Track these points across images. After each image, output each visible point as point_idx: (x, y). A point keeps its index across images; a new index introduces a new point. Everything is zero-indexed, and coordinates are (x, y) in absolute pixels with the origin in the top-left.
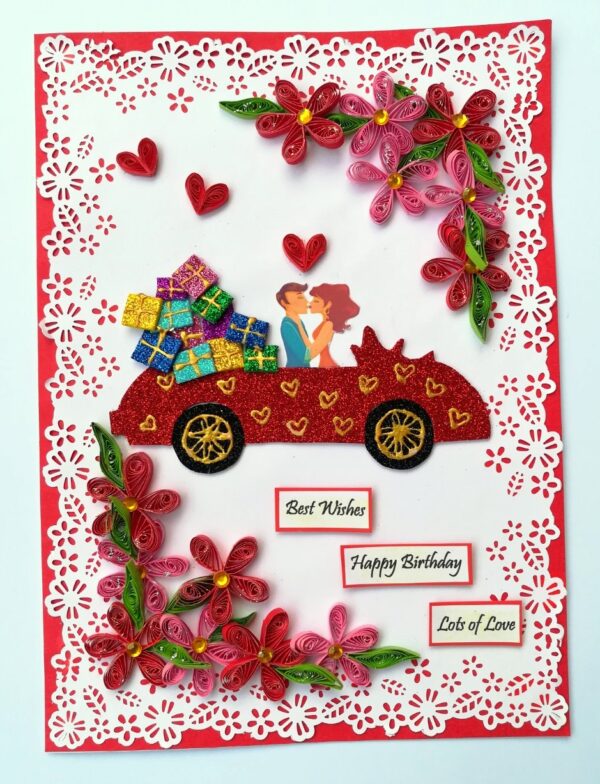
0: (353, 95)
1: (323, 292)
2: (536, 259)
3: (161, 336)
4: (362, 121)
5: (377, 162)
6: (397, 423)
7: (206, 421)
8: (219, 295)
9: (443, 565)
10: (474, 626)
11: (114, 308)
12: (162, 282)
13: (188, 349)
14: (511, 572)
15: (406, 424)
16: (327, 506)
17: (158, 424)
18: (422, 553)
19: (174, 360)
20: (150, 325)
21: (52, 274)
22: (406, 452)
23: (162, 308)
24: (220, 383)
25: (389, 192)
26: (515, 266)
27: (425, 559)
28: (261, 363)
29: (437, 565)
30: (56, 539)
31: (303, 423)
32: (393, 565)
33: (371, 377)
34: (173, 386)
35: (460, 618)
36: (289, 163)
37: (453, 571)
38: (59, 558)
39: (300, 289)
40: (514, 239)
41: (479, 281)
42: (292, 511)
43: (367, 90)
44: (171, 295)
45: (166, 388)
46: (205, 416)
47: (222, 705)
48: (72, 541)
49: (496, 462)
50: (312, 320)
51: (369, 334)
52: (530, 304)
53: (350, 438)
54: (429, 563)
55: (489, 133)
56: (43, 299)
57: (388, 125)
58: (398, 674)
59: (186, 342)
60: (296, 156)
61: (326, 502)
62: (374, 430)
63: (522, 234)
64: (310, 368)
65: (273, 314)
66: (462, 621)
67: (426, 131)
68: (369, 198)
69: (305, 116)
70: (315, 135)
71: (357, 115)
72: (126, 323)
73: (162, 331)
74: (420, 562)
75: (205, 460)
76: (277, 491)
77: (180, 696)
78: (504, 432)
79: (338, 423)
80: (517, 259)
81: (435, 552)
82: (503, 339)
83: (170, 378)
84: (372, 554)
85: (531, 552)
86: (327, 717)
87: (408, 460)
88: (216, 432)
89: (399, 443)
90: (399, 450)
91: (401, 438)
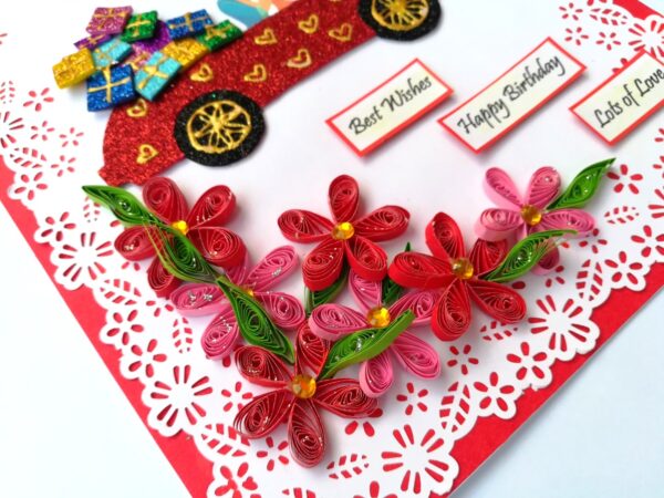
3: (107, 74)
7: (205, 113)
9: (545, 73)
10: (629, 99)
11: (46, 91)
12: (80, 43)
14: (607, 42)
16: (391, 102)
17: (157, 147)
18: (516, 77)
19: (133, 84)
22: (418, 16)
23: (92, 56)
24: (195, 77)
27: (523, 80)
29: (540, 77)
30: (116, 341)
31: (303, 54)
34: (148, 106)
35: (609, 103)
37: (558, 70)
38: (134, 358)
42: (360, 129)
44: (96, 44)
45: (143, 113)
46: (201, 111)
47: (468, 381)
48: (137, 328)
54: (530, 81)
58: (612, 200)
61: (386, 100)
62: (374, 20)
64: (271, 17)
66: (613, 104)
72: (64, 86)
73: (104, 69)
74: (523, 84)
75: (231, 145)
76: (329, 122)
77: (409, 411)
79: (336, 34)
81: (527, 68)
83: (140, 103)
84: (474, 109)
85: (604, 16)
86: (591, 298)
87: (426, 21)
88: (222, 116)
89: (406, 15)
90: (411, 19)
91: (403, 10)
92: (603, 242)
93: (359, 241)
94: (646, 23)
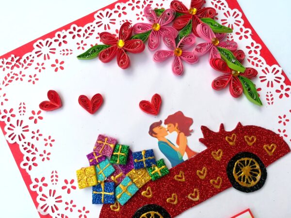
0: (137, 24)
1: (170, 120)
2: (260, 55)
3: (102, 186)
4: (148, 33)
5: (164, 47)
6: (242, 167)
8: (121, 149)
11: (72, 181)
12: (90, 156)
13: (119, 184)
19: (115, 194)
20: (93, 182)
21: (33, 180)
22: (255, 180)
23: (96, 170)
24: (143, 193)
25: (178, 59)
26: (253, 63)
28: (159, 173)
31: (196, 193)
33: (217, 151)
34: (121, 208)
36: (124, 68)
39: (158, 124)
40: (246, 51)
41: (242, 78)
43: (143, 19)
44: (97, 161)
45: (118, 210)
46: (144, 215)
50: (172, 136)
51: (205, 129)
52: (270, 77)
53: (224, 188)
55: (208, 11)
56: (34, 195)
57: (161, 29)
59: (116, 181)
60: (126, 64)
62: (233, 176)
63: (248, 47)
64: (184, 162)
65: (152, 144)
67: (179, 23)
68: (169, 66)
69: (121, 43)
70: (130, 50)
71: (144, 31)
72: (81, 188)
73: (101, 182)
79: (214, 182)
80: (252, 60)
82: (268, 100)
83: (117, 204)
89: (249, 177)
90: (251, 180)
91: (249, 174)
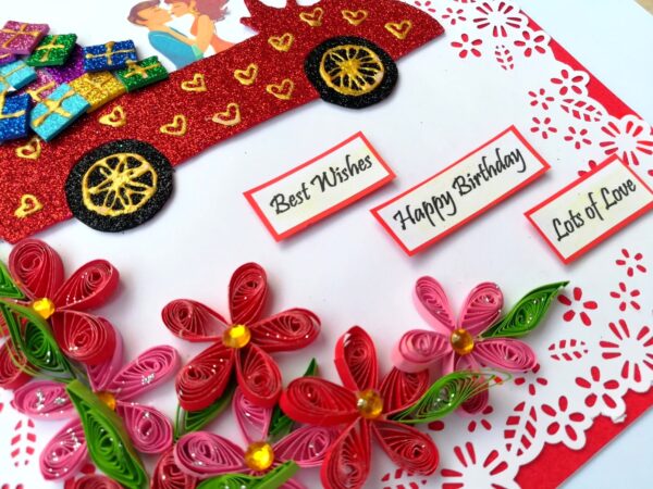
7: (106, 166)
8: (58, 39)
9: (503, 167)
10: (592, 211)
15: (351, 57)
16: (323, 181)
18: (470, 168)
22: (371, 81)
24: (105, 120)
27: (479, 171)
28: (143, 75)
29: (497, 170)
32: (448, 198)
35: (570, 212)
37: (519, 165)
39: (152, 4)
42: (282, 207)
46: (103, 162)
49: (469, 49)
54: (485, 173)
61: (318, 176)
66: (574, 214)
74: (476, 178)
75: (130, 208)
76: (248, 195)
78: (453, 22)
81: (484, 158)
84: (415, 201)
85: (577, 109)
86: (520, 453)
87: (378, 88)
88: (126, 171)
89: (357, 78)
90: (362, 83)
91: (356, 72)
92: (543, 382)
93: (255, 351)
94: (621, 123)
